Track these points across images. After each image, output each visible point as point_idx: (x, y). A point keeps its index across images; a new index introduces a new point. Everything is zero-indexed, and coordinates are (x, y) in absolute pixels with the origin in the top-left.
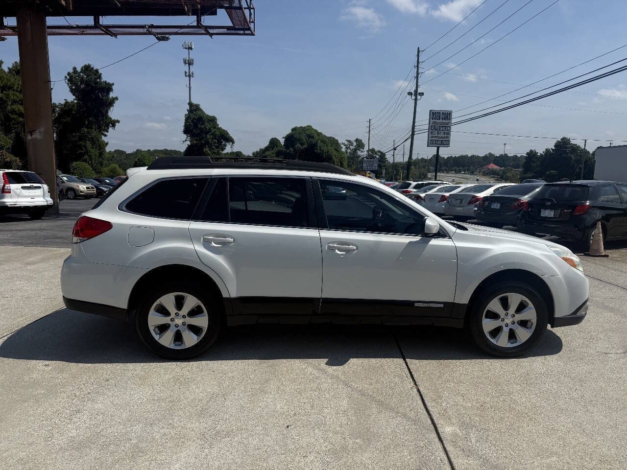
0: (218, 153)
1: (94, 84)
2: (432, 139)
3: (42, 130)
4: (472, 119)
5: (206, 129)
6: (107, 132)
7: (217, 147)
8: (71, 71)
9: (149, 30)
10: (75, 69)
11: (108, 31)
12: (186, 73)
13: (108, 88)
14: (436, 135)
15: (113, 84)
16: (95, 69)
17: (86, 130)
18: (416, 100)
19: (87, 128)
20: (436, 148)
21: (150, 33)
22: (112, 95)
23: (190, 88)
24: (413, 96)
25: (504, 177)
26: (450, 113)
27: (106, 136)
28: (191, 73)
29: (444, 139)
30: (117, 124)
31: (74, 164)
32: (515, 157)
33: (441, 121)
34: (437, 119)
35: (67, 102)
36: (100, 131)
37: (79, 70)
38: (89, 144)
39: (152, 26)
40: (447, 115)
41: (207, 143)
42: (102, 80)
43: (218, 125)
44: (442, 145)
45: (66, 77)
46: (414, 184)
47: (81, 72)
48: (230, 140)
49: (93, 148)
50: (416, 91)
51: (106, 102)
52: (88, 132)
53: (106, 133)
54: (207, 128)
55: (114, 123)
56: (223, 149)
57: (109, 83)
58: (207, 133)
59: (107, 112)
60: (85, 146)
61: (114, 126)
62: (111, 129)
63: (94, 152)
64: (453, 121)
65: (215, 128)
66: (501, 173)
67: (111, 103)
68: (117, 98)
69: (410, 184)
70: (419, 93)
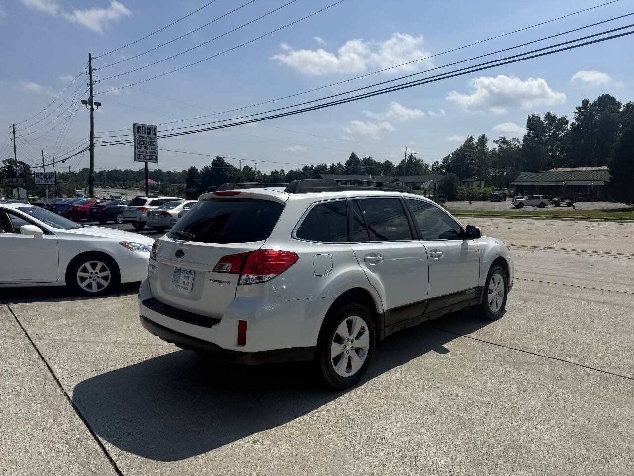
2: (139, 153)
4: (171, 136)
14: (143, 150)
18: (92, 109)
20: (144, 163)
24: (87, 104)
25: (164, 192)
26: (154, 128)
29: (152, 154)
32: (169, 172)
33: (146, 135)
34: (142, 134)
40: (152, 130)
44: (149, 160)
46: (149, 200)
50: (91, 100)
64: (158, 134)
66: (159, 188)
69: (146, 201)
70: (95, 103)
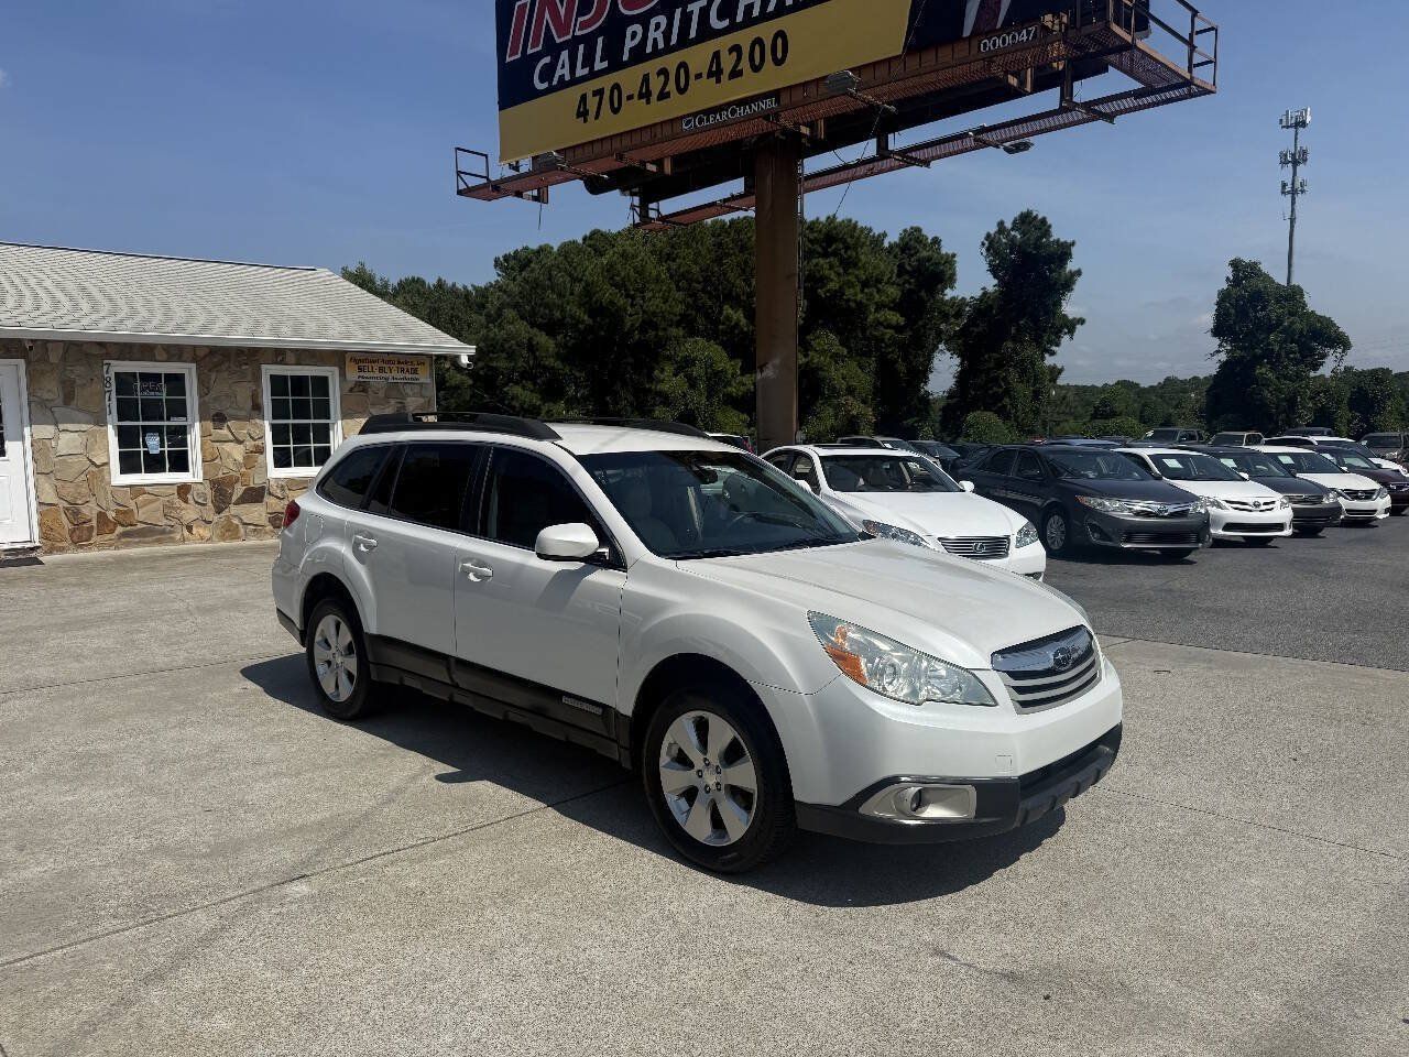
0: (1299, 377)
1: (1035, 248)
3: (777, 361)
5: (1270, 319)
6: (1058, 345)
7: (1297, 363)
8: (993, 229)
9: (980, 139)
10: (1001, 224)
11: (908, 157)
12: (1284, 185)
13: (1064, 252)
15: (1073, 244)
16: (1040, 217)
17: (1010, 344)
19: (1014, 339)
21: (986, 144)
22: (1071, 266)
23: (1292, 221)
27: (1053, 353)
28: (1298, 185)
30: (1078, 326)
31: (970, 417)
35: (985, 294)
36: (1039, 344)
37: (1008, 225)
38: (1013, 375)
39: (984, 130)
41: (1268, 353)
42: (1052, 239)
43: (1305, 305)
45: (983, 244)
47: (1012, 229)
48: (1341, 342)
49: (1022, 382)
51: (1055, 283)
52: (1014, 350)
53: (1054, 348)
54: (1273, 316)
55: (1071, 326)
56: (1316, 367)
57: (1066, 242)
58: (1271, 329)
59: (1058, 304)
60: (1005, 379)
61: (1071, 331)
62: (1065, 339)
63: (1023, 390)
65: (1291, 314)
67: (1068, 284)
68: (1079, 273)
